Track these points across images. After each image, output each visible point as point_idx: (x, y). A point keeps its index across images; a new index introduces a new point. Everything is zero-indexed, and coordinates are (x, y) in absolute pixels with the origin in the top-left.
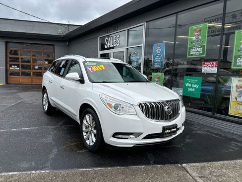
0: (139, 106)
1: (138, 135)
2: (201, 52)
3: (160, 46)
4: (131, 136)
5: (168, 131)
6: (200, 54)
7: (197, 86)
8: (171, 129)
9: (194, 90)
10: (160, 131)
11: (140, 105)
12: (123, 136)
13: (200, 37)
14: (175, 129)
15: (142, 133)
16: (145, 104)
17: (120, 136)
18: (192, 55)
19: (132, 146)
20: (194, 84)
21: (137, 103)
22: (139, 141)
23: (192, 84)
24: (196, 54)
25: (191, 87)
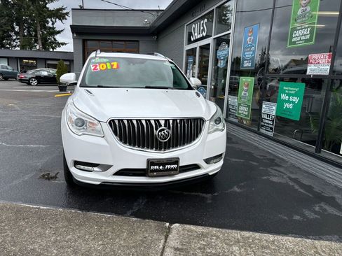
0: (110, 123)
1: (105, 168)
2: (308, 37)
3: (252, 31)
4: (96, 169)
5: (156, 167)
6: (306, 41)
7: (296, 100)
8: (164, 165)
9: (291, 106)
10: (144, 166)
11: (112, 123)
12: (86, 168)
13: (308, 8)
14: (175, 166)
15: (110, 166)
16: (121, 121)
17: (82, 167)
18: (295, 43)
19: (99, 183)
20: (293, 95)
21: (107, 119)
22: (108, 177)
23: (289, 95)
24: (300, 40)
25: (289, 102)
